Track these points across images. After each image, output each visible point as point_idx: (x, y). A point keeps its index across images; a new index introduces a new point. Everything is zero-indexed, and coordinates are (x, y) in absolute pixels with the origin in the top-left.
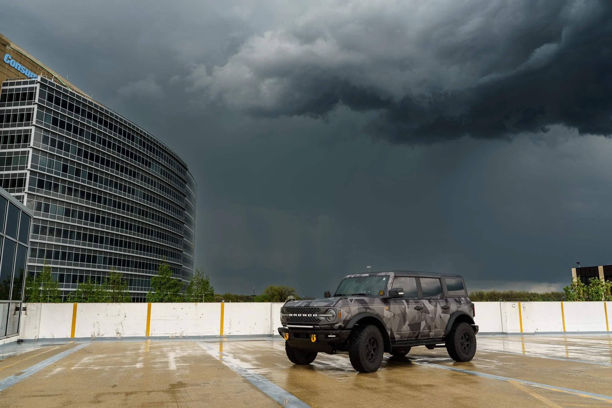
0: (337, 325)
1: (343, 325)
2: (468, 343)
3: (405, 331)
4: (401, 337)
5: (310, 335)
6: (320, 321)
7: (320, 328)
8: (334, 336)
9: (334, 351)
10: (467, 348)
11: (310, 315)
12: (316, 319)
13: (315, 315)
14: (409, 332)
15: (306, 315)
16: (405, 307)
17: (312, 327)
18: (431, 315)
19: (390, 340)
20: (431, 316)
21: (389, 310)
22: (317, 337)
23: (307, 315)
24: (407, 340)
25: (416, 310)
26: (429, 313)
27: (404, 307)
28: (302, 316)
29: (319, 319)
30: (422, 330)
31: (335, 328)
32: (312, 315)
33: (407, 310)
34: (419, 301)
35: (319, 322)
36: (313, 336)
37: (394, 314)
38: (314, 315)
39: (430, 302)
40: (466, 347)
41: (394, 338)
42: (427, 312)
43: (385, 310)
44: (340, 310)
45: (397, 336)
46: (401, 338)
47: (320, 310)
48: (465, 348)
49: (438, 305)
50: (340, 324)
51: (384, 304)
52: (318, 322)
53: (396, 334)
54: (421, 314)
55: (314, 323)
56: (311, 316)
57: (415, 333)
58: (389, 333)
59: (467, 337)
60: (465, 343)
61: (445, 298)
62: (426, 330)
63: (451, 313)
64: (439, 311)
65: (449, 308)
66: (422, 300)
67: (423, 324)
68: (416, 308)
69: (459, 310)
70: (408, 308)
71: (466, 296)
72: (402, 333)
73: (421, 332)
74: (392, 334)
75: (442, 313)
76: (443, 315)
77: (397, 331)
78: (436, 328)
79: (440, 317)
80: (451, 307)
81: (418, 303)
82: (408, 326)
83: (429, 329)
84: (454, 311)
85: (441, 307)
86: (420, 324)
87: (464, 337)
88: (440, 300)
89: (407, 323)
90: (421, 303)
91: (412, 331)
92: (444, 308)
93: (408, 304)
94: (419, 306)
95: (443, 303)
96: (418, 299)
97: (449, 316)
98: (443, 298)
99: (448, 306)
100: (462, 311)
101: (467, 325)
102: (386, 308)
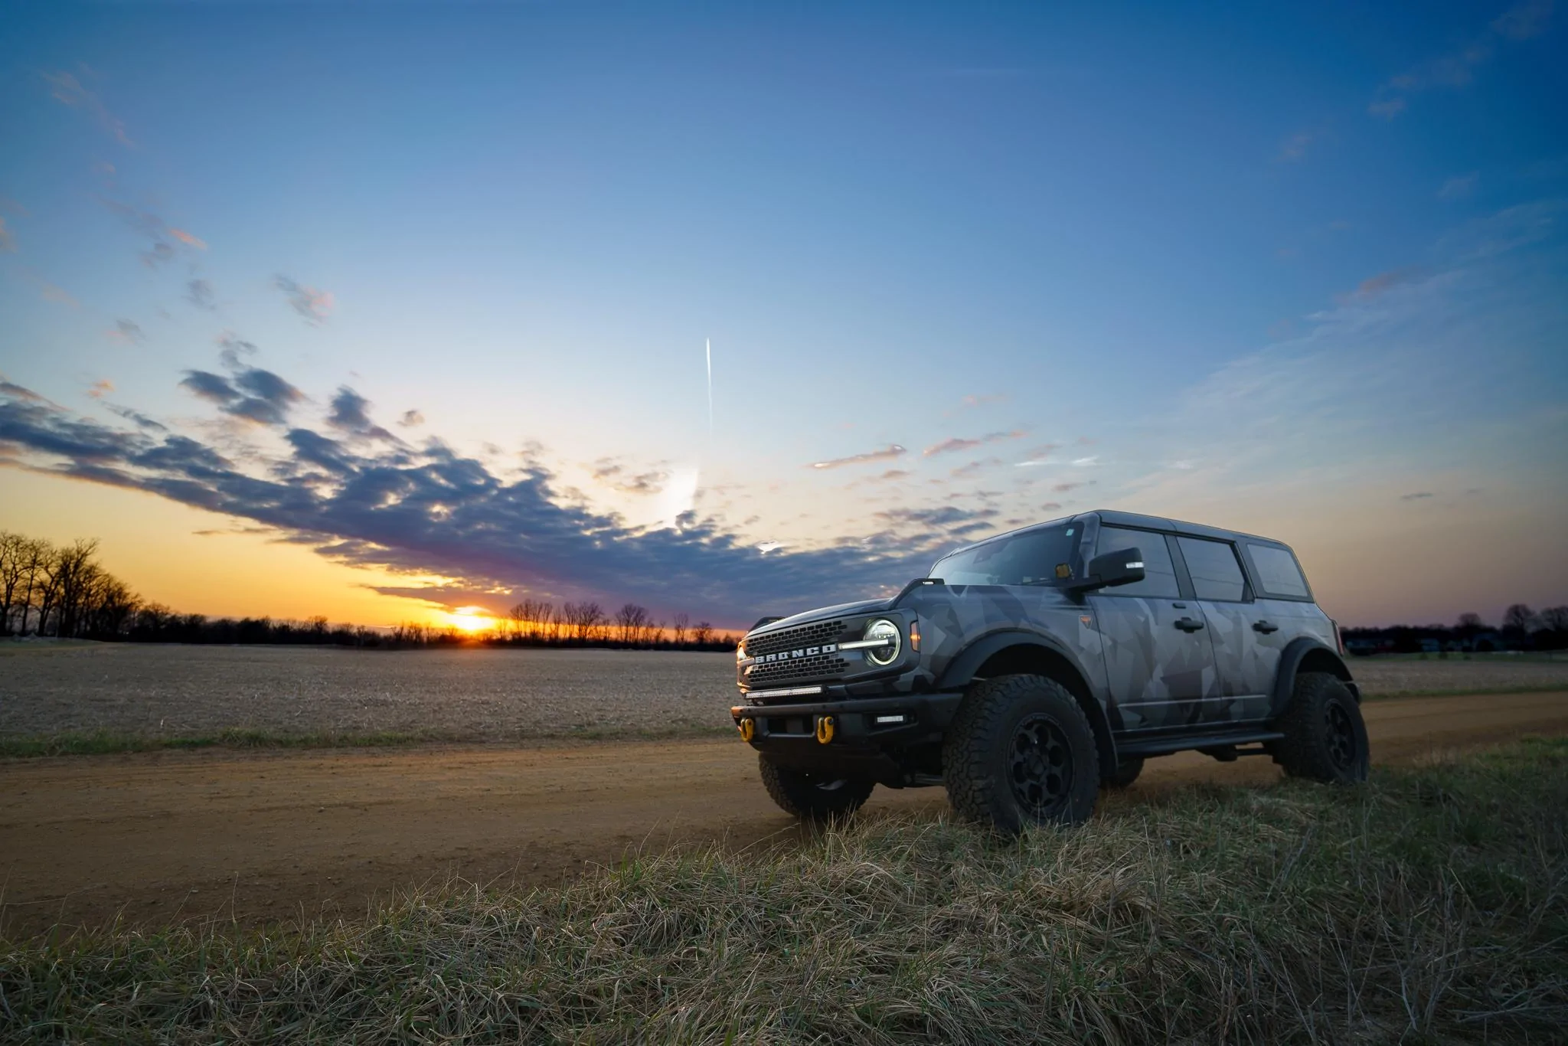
0: (907, 677)
1: (931, 677)
2: (1345, 738)
3: (1155, 699)
5: (815, 717)
6: (847, 664)
7: (845, 693)
8: (900, 718)
9: (908, 778)
10: (1343, 756)
11: (813, 651)
12: (832, 661)
13: (829, 649)
14: (1167, 703)
15: (801, 653)
16: (1147, 619)
17: (817, 690)
18: (1227, 649)
19: (1111, 732)
20: (1229, 651)
21: (1096, 626)
22: (837, 725)
23: (805, 652)
24: (1163, 731)
25: (1182, 632)
26: (1221, 642)
27: (1142, 619)
28: (790, 657)
29: (842, 660)
30: (1206, 697)
31: (902, 689)
32: (821, 650)
33: (1154, 629)
34: (1185, 603)
35: (842, 671)
36: (823, 722)
37: (1115, 642)
38: (825, 649)
39: (1219, 611)
40: (1341, 750)
41: (1122, 725)
42: (1214, 638)
43: (1082, 627)
44: (916, 622)
45: (1130, 719)
46: (1142, 725)
47: (845, 627)
48: (1336, 751)
49: (1243, 618)
50: (917, 671)
51: (1076, 607)
52: (838, 671)
53: (1127, 708)
54: (1197, 643)
55: (827, 676)
56: (815, 653)
57: (1188, 705)
58: (1103, 704)
60: (1336, 738)
61: (1256, 600)
62: (1218, 699)
63: (1283, 644)
64: (1251, 637)
65: (1275, 629)
66: (1194, 602)
67: (1208, 676)
68: (1179, 625)
69: (1302, 635)
70: (1157, 624)
71: (1309, 600)
72: (1147, 706)
73: (1205, 703)
74: (1113, 709)
75: (1259, 642)
76: (1262, 651)
77: (1129, 701)
78: (1247, 691)
79: (1256, 656)
80: (1281, 629)
81: (1184, 608)
82: (1161, 682)
83: (1226, 695)
84: (1290, 639)
85: (1253, 624)
86: (1196, 676)
87: (1330, 718)
88: (1245, 606)
89: (1158, 673)
90: (1194, 611)
91: (1176, 699)
92: (1262, 628)
93: (1154, 609)
94: (1188, 619)
95: (1254, 612)
96: (1181, 597)
97: (1278, 652)
98: (1253, 601)
99: (1271, 622)
100: (1312, 639)
101: (1333, 680)
102: (1084, 622)
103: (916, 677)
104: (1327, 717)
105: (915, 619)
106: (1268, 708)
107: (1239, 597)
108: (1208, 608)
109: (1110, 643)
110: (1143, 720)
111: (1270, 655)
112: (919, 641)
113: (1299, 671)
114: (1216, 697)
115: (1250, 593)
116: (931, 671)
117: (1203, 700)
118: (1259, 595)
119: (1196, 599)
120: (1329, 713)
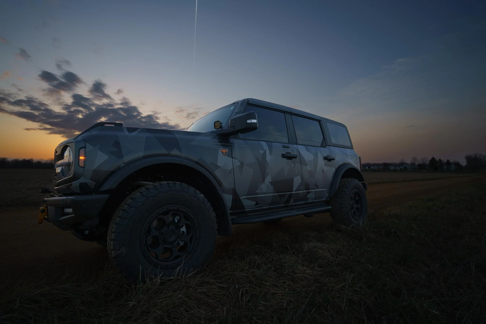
0: (76, 184)
1: (92, 184)
2: (359, 206)
3: (265, 193)
4: (256, 205)
8: (71, 210)
10: (357, 213)
14: (272, 194)
16: (265, 152)
18: (309, 168)
24: (269, 209)
25: (285, 159)
26: (306, 165)
27: (262, 152)
30: (295, 191)
31: (76, 191)
33: (269, 158)
34: (290, 145)
37: (242, 164)
39: (307, 150)
40: (356, 211)
41: (243, 207)
42: (303, 162)
43: (220, 155)
44: (85, 147)
45: (248, 204)
48: (354, 212)
49: (319, 154)
50: (82, 180)
51: (219, 144)
53: (246, 198)
54: (293, 165)
57: (284, 196)
59: (357, 198)
60: (355, 206)
61: (327, 146)
62: (302, 192)
63: (337, 166)
64: (321, 162)
65: (334, 159)
66: (296, 146)
67: (297, 181)
68: (284, 156)
69: (346, 162)
70: (271, 155)
71: (351, 148)
72: (259, 197)
73: (294, 193)
74: (236, 200)
75: (326, 165)
76: (326, 169)
77: (247, 195)
78: (317, 187)
79: (323, 171)
80: (337, 159)
81: (289, 148)
82: (269, 184)
83: (306, 190)
84: (340, 163)
85: (324, 157)
86: (291, 181)
87: (353, 198)
88: (322, 149)
89: (268, 179)
90: (293, 149)
91: (277, 193)
92: (328, 159)
93: (270, 148)
94: (290, 153)
95: (325, 152)
96: (289, 143)
97: (334, 170)
98: (326, 147)
99: (332, 156)
100: (350, 164)
101: (356, 182)
102: (222, 153)
103: (80, 184)
104: (352, 197)
105: (84, 146)
106: (327, 195)
107: (320, 145)
108: (302, 150)
109: (239, 164)
110: (257, 204)
111: (330, 171)
112: (85, 160)
113: (342, 177)
114: (301, 191)
115: (325, 144)
116: (91, 180)
117: (293, 192)
118: (328, 145)
119: (297, 144)
120: (353, 196)
